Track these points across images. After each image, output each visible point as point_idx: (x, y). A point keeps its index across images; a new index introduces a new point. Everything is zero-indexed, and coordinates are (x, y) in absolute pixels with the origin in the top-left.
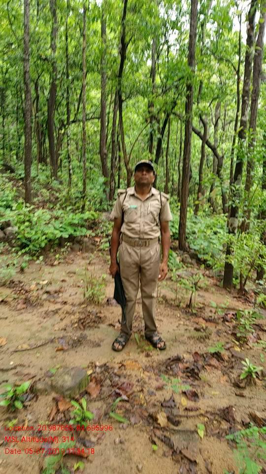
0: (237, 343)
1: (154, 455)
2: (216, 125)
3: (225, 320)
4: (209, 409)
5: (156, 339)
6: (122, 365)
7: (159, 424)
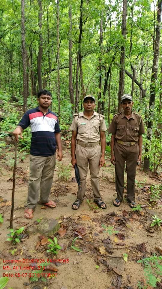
0: (150, 205)
1: (96, 271)
2: (141, 70)
3: (143, 191)
4: (131, 245)
5: (100, 202)
6: (80, 218)
7: (100, 253)
